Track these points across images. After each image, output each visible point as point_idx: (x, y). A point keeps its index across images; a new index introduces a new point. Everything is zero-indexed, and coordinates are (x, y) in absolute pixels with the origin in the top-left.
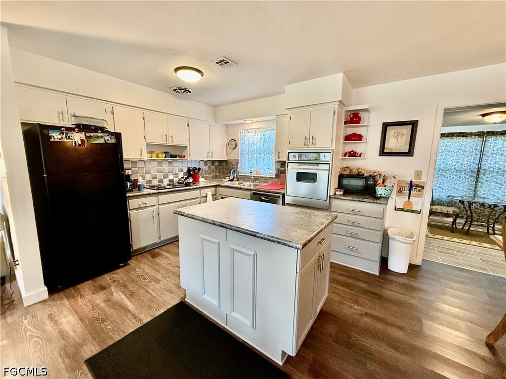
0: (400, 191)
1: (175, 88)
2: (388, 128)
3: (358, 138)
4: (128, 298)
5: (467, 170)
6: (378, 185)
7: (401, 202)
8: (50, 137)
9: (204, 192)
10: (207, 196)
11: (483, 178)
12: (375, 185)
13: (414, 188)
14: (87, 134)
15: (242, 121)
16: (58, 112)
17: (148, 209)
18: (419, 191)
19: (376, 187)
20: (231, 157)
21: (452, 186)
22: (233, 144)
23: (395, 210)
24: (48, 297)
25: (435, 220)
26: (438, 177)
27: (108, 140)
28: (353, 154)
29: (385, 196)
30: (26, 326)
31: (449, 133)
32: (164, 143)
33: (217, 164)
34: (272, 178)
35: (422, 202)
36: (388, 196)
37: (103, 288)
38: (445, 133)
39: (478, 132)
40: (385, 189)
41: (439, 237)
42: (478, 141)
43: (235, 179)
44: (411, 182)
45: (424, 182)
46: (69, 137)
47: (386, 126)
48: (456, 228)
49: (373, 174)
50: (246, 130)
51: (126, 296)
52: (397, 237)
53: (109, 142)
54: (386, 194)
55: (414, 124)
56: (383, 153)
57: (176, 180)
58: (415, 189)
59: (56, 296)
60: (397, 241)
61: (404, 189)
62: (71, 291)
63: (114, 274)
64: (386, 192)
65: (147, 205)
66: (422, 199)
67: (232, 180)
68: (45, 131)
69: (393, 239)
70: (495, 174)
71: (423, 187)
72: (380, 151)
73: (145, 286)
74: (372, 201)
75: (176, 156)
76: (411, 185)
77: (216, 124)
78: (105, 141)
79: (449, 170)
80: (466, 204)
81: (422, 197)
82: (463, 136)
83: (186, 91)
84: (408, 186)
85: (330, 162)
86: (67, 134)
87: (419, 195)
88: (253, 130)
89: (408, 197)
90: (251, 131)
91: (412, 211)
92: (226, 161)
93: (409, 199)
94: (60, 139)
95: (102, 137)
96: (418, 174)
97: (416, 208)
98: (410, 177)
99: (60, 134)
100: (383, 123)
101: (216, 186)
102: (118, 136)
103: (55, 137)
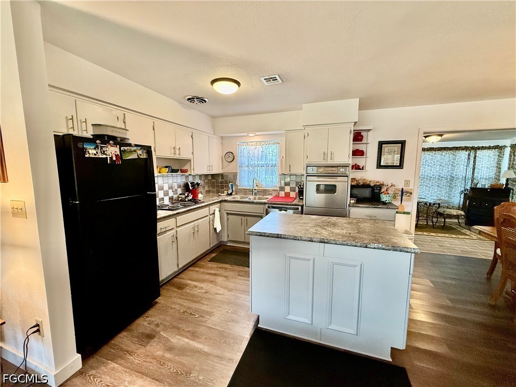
1: (190, 97)
2: (383, 145)
3: (361, 153)
6: (382, 193)
8: (85, 153)
9: (213, 208)
10: (214, 213)
12: (380, 193)
13: (405, 194)
14: (122, 148)
15: (246, 134)
16: (66, 117)
17: (168, 233)
18: (409, 196)
19: (381, 195)
20: (228, 169)
22: (230, 157)
27: (140, 155)
32: (172, 156)
33: (210, 178)
34: (277, 190)
35: (411, 206)
36: (391, 202)
37: (150, 337)
43: (233, 193)
44: (402, 189)
45: (412, 189)
46: (104, 151)
47: (381, 144)
50: (245, 143)
51: (188, 338)
53: (141, 157)
54: (390, 200)
55: (403, 143)
56: (379, 166)
59: (92, 361)
61: (397, 195)
62: (106, 350)
64: (389, 198)
65: (167, 229)
66: (411, 202)
67: (231, 194)
68: (80, 145)
71: (411, 194)
72: (377, 165)
73: (200, 321)
76: (402, 192)
77: (214, 136)
78: (138, 156)
83: (202, 100)
84: (400, 193)
85: (348, 175)
87: (408, 199)
88: (254, 143)
89: (400, 202)
90: (251, 144)
91: (404, 213)
92: (222, 175)
93: (401, 203)
94: (95, 155)
95: (135, 151)
96: (407, 183)
97: (407, 210)
98: (400, 185)
100: (379, 142)
101: (221, 202)
102: (148, 150)
103: (90, 152)
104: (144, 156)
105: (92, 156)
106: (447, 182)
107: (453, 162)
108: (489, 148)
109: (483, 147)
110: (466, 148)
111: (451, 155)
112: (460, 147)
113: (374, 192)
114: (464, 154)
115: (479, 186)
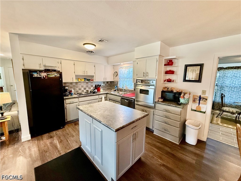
0: (194, 101)
1: (87, 51)
2: (188, 67)
3: (172, 72)
4: (59, 143)
7: (195, 106)
8: (33, 76)
9: (100, 96)
10: (102, 98)
13: (201, 99)
14: (48, 73)
15: (119, 64)
16: (39, 64)
17: (74, 104)
18: (204, 101)
19: (180, 98)
20: (115, 80)
21: (238, 96)
22: (116, 74)
23: (192, 110)
24: (31, 139)
25: (227, 115)
26: (229, 91)
27: (56, 75)
28: (169, 81)
29: (184, 103)
30: (20, 150)
32: (83, 75)
33: (109, 83)
34: (133, 90)
36: (186, 103)
37: (51, 137)
38: (234, 67)
40: (184, 100)
41: (225, 125)
43: (116, 90)
44: (200, 96)
45: (207, 97)
46: (40, 75)
47: (186, 66)
48: (239, 121)
49: (179, 91)
50: (122, 67)
51: (58, 142)
53: (56, 76)
54: (185, 102)
55: (201, 66)
56: (185, 80)
57: (89, 90)
58: (202, 100)
59: (34, 139)
61: (196, 100)
62: (40, 137)
63: (57, 131)
64: (184, 101)
65: (73, 102)
66: (206, 106)
67: (115, 91)
68: (31, 73)
69: (188, 126)
71: (206, 100)
73: (68, 138)
75: (89, 80)
76: (200, 98)
77: (108, 65)
78: (55, 76)
79: (236, 87)
81: (206, 104)
83: (92, 52)
84: (198, 98)
85: (155, 85)
86: (39, 74)
87: (204, 103)
88: (125, 68)
89: (198, 104)
90: (124, 68)
91: (201, 112)
92: (113, 82)
93: (199, 105)
94: (37, 76)
95: (54, 74)
96: (204, 92)
97: (203, 110)
98: (199, 93)
99: (37, 74)
100: (185, 65)
101: (107, 94)
103: (35, 75)
104: (59, 76)
105: (35, 76)
113: (176, 96)
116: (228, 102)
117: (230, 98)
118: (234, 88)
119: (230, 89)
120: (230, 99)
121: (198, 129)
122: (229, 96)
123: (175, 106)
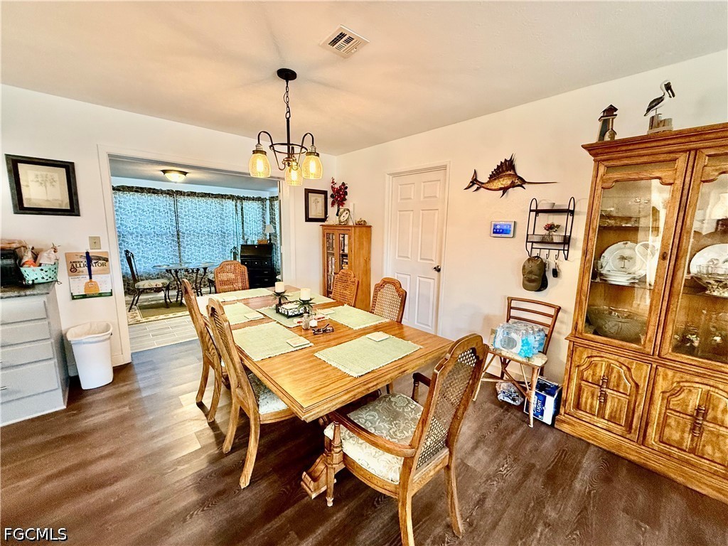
0: (73, 270)
2: (21, 165)
5: (167, 233)
6: (24, 264)
7: (80, 285)
11: (184, 241)
12: (19, 263)
13: (93, 262)
18: (103, 265)
19: (22, 269)
21: (157, 254)
23: (73, 298)
26: (138, 244)
29: (44, 281)
31: (137, 188)
35: (111, 279)
36: (50, 280)
38: (133, 187)
39: (168, 190)
40: (42, 270)
41: (153, 318)
42: (169, 199)
44: (87, 253)
45: (107, 252)
47: (13, 161)
48: (171, 302)
52: (84, 339)
54: (46, 278)
55: (68, 168)
56: (21, 208)
58: (95, 263)
60: (84, 343)
61: (78, 265)
64: (43, 274)
66: (109, 275)
69: (79, 343)
70: (192, 237)
71: (107, 260)
72: (15, 206)
74: (16, 294)
76: (89, 258)
79: (149, 234)
80: (173, 271)
81: (109, 273)
82: (154, 193)
84: (84, 261)
87: (103, 270)
89: (88, 277)
91: (100, 295)
93: (91, 278)
96: (95, 241)
97: (104, 289)
98: (84, 247)
100: (7, 155)
106: (219, 239)
107: (222, 214)
108: (253, 199)
109: (247, 197)
110: (232, 197)
111: (217, 205)
112: (225, 195)
114: (230, 204)
115: (249, 243)
116: (142, 270)
117: (143, 260)
118: (146, 235)
119: (139, 238)
120: (145, 263)
121: (108, 336)
122: (140, 254)
123: (16, 296)
